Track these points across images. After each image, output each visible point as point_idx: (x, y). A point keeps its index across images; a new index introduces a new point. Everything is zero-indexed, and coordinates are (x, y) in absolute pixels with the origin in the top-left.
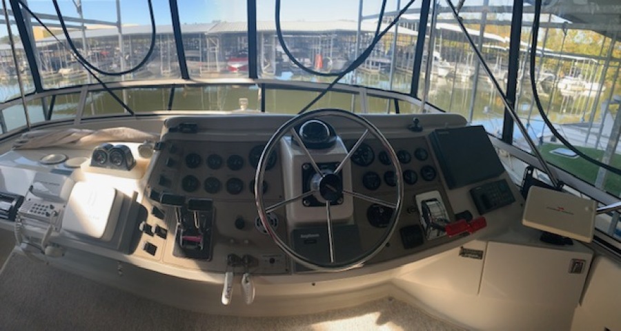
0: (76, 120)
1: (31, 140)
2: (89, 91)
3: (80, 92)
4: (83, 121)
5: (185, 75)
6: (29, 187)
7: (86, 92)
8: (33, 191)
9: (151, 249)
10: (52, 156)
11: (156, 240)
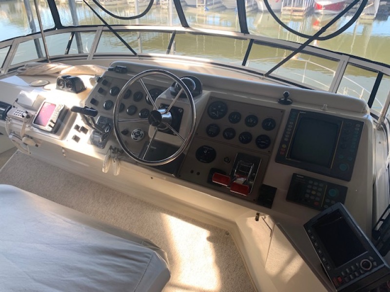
0: (89, 56)
1: (28, 69)
2: (103, 31)
3: (95, 31)
4: (95, 57)
5: (186, 25)
6: (16, 99)
7: (101, 31)
8: (18, 102)
9: (76, 139)
10: (40, 81)
11: (81, 135)
